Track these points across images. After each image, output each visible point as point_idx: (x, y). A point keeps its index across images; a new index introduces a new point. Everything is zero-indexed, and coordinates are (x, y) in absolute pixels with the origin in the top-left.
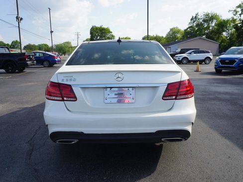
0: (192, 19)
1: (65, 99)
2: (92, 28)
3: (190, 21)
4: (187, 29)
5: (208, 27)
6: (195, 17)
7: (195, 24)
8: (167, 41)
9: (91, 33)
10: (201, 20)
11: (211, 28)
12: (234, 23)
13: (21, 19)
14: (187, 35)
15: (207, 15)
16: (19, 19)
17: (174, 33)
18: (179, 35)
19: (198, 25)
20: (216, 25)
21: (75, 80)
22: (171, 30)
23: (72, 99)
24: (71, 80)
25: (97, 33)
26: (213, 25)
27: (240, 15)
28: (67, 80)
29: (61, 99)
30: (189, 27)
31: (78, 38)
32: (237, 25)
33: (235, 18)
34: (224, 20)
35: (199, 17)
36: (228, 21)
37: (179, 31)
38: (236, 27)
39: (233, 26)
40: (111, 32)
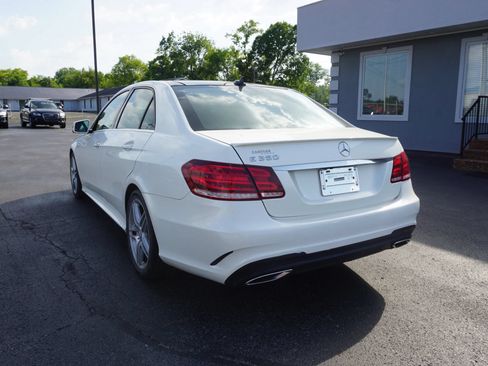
0: (162, 43)
1: (263, 195)
3: (158, 47)
4: (155, 60)
5: (192, 61)
6: (169, 39)
7: (168, 53)
8: (115, 83)
10: (180, 47)
11: (197, 62)
12: (235, 56)
14: (154, 73)
15: (190, 38)
17: (128, 66)
18: (137, 73)
19: (173, 55)
20: (205, 58)
21: (276, 158)
22: (122, 60)
23: (275, 194)
24: (269, 158)
26: (201, 57)
27: (244, 43)
28: (261, 159)
29: (255, 195)
30: (158, 58)
32: (240, 61)
33: (237, 48)
34: (219, 51)
35: (176, 40)
36: (226, 52)
37: (137, 64)
38: (239, 63)
39: (235, 62)
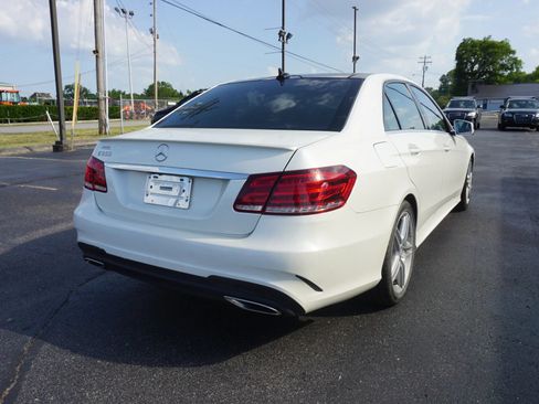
1: (96, 186)
2: (461, 45)
9: (459, 57)
13: (289, 36)
16: (284, 36)
23: (102, 188)
24: (106, 154)
25: (474, 55)
28: (103, 153)
31: (425, 69)
40: (514, 52)
